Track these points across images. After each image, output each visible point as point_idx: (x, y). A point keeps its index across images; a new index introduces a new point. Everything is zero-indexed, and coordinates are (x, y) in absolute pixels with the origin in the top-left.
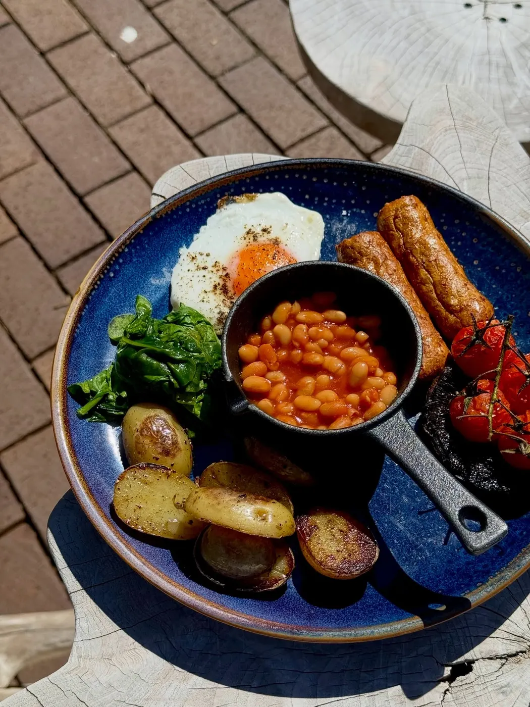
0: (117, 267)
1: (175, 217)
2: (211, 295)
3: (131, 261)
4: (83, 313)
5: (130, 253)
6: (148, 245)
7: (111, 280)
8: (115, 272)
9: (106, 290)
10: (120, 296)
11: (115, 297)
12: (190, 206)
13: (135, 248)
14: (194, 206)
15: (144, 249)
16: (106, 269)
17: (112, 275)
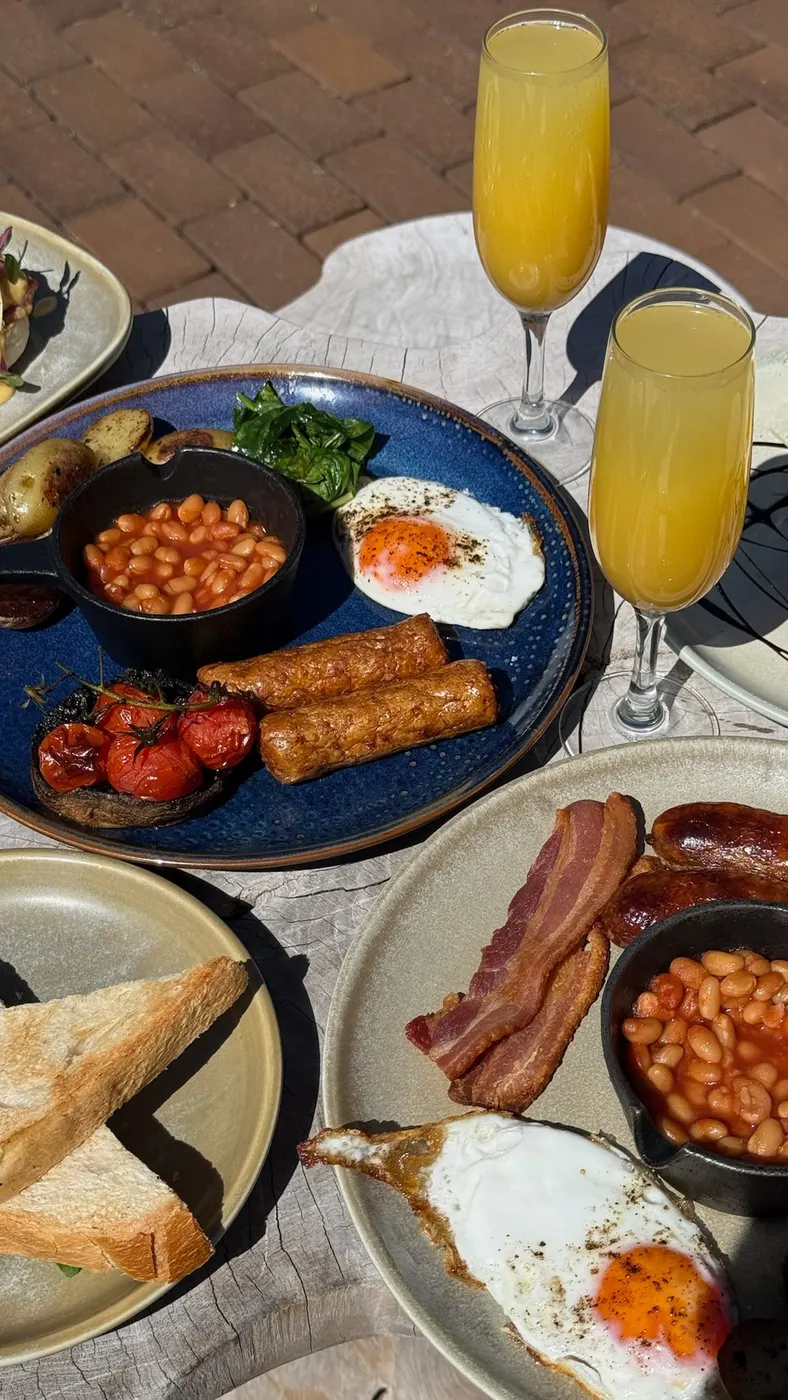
0: (435, 422)
1: (510, 474)
2: (383, 504)
3: (447, 436)
4: (368, 390)
5: (456, 433)
6: (471, 453)
7: (418, 418)
8: (429, 421)
9: (404, 414)
10: (402, 433)
11: (399, 428)
12: (525, 488)
13: (464, 437)
14: (527, 492)
15: (465, 449)
16: (429, 408)
17: (425, 417)
